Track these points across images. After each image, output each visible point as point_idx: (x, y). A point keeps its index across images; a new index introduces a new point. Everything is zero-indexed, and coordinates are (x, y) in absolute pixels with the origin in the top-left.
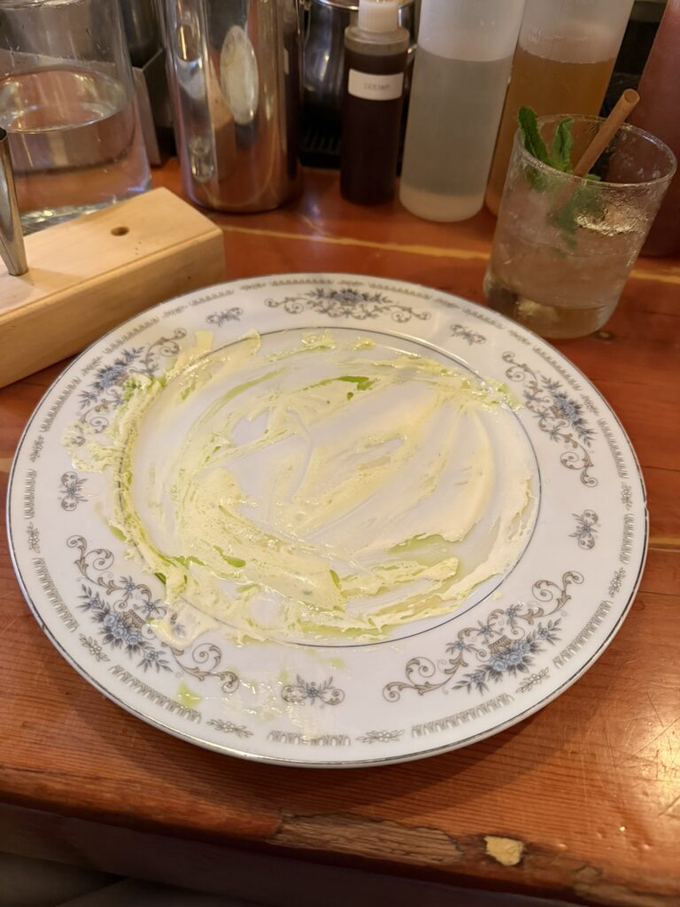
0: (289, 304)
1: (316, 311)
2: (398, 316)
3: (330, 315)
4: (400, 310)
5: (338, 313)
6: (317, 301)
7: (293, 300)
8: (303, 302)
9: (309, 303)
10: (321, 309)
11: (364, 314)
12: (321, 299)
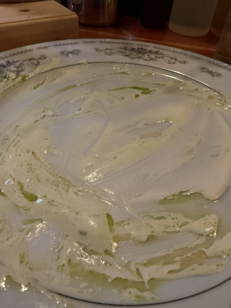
0: (108, 51)
1: (122, 55)
2: (168, 61)
3: (130, 57)
4: (170, 59)
5: (134, 57)
6: (123, 51)
7: (110, 49)
8: (116, 51)
9: (118, 52)
10: (125, 55)
11: (148, 59)
12: (126, 51)
